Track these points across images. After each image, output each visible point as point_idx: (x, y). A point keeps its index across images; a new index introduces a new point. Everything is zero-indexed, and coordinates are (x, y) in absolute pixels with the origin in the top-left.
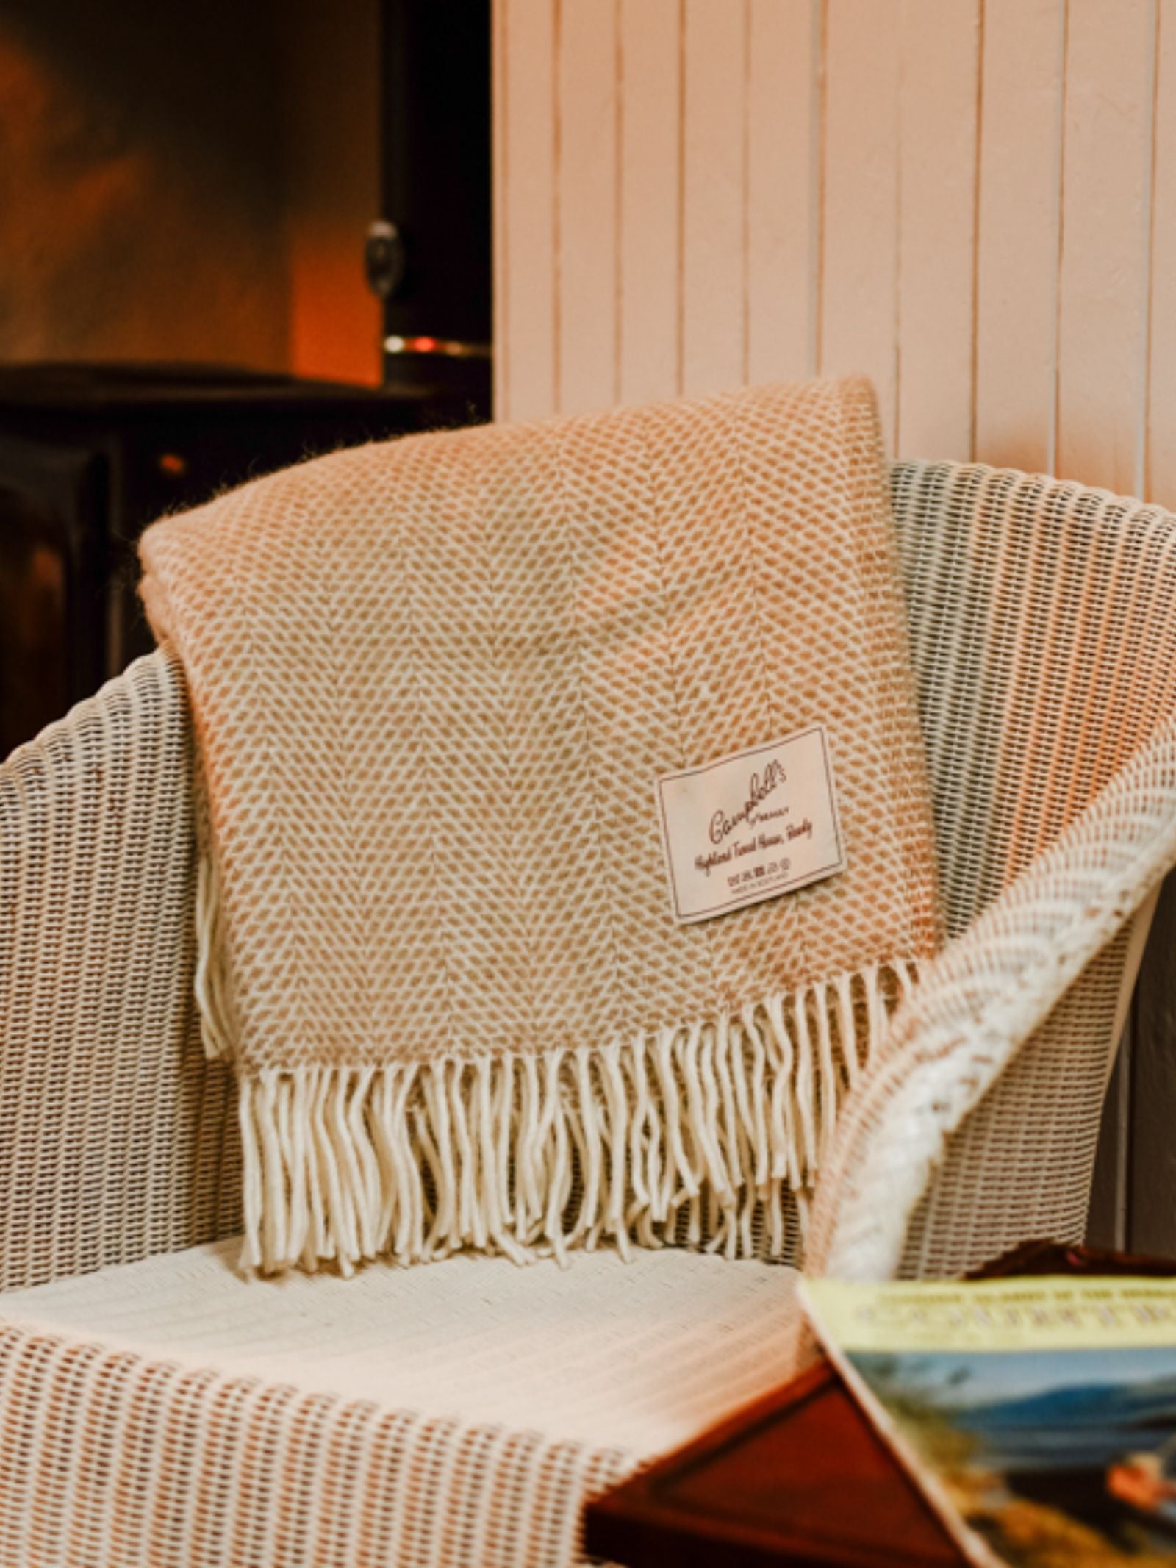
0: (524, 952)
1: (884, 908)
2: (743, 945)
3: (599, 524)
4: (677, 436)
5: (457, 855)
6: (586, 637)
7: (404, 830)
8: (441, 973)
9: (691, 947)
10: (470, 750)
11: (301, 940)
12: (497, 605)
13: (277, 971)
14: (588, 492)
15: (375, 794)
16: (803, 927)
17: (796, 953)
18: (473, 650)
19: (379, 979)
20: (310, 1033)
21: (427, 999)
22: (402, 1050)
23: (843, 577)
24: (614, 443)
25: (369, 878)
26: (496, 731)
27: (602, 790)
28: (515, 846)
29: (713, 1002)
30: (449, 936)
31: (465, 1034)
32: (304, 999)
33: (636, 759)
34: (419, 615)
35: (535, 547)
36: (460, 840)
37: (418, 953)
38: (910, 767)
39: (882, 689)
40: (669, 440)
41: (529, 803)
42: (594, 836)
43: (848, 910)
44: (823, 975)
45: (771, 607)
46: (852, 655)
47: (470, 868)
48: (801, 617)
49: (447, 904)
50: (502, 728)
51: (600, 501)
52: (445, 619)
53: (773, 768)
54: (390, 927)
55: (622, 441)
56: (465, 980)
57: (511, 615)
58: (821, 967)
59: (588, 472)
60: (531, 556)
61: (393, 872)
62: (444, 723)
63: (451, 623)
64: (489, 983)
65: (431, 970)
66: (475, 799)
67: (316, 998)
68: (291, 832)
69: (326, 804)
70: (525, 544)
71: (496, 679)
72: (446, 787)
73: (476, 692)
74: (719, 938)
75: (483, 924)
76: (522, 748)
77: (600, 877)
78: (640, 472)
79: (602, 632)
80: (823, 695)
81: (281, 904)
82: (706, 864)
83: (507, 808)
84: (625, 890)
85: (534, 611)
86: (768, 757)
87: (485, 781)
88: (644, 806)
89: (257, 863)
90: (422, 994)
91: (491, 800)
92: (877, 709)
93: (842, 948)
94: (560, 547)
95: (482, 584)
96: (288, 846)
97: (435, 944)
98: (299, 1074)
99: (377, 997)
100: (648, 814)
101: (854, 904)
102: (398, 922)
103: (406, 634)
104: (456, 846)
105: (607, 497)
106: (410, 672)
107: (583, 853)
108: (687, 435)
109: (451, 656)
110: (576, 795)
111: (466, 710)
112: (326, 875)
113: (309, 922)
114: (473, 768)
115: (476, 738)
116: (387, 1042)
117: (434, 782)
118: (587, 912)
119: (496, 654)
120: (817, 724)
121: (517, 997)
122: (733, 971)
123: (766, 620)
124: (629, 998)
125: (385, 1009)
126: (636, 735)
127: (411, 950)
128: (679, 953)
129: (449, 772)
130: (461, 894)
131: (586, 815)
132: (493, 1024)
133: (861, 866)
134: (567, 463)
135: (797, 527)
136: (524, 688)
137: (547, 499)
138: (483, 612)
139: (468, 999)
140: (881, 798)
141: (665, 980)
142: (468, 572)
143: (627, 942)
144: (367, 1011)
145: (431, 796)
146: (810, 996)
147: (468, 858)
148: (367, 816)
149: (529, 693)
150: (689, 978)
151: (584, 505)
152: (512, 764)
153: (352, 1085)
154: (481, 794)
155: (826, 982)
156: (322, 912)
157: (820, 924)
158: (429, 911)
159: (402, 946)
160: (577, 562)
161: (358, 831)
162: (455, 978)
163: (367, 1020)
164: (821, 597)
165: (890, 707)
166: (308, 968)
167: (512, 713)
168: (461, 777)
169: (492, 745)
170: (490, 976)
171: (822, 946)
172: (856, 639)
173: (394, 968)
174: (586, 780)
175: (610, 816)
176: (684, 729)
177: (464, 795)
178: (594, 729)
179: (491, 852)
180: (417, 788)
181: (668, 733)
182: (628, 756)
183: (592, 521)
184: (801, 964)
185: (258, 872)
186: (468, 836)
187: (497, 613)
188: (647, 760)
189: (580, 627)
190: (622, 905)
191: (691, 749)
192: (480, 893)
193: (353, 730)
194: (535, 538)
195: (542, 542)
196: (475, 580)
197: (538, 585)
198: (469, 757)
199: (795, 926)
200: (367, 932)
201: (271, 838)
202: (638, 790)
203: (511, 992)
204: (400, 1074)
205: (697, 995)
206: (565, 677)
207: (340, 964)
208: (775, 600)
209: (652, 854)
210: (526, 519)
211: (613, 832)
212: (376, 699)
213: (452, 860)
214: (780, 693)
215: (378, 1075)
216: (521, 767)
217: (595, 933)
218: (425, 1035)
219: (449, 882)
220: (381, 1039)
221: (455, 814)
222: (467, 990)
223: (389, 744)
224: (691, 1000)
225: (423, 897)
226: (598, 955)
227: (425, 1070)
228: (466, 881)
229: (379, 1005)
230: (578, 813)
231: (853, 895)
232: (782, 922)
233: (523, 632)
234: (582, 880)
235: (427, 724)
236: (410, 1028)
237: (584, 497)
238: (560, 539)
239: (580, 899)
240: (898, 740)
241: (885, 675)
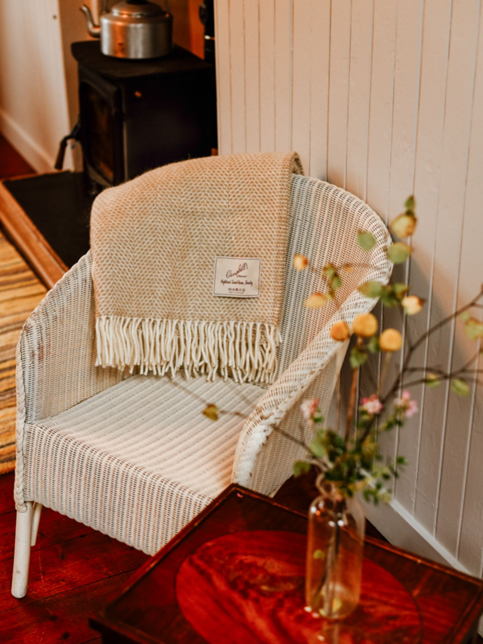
0: (174, 293)
1: (266, 310)
2: (229, 306)
3: (214, 184)
4: (238, 166)
5: (162, 266)
6: (206, 214)
7: (149, 258)
8: (152, 296)
9: (215, 302)
10: (169, 239)
11: (115, 284)
12: (181, 201)
13: (108, 290)
14: (212, 175)
15: (142, 247)
16: (245, 307)
17: (241, 313)
18: (174, 213)
19: (135, 296)
20: (115, 308)
21: (147, 302)
22: (138, 314)
23: (274, 221)
24: (222, 163)
25: (137, 269)
26: (177, 235)
27: (202, 256)
28: (177, 265)
29: (218, 318)
30: (157, 287)
31: (155, 312)
32: (114, 299)
33: (212, 251)
34: (159, 202)
35: (195, 187)
36: (164, 262)
37: (147, 290)
38: (280, 276)
39: (278, 254)
40: (236, 166)
41: (182, 255)
42: (197, 267)
43: (257, 307)
44: (247, 320)
45: (254, 223)
46: (272, 243)
47: (165, 269)
48: (261, 228)
49: (157, 278)
50: (178, 234)
51: (215, 178)
52: (166, 203)
53: (245, 264)
54: (141, 282)
55: (224, 163)
56: (158, 299)
57: (186, 204)
58: (247, 319)
59: (213, 169)
60: (194, 189)
61: (144, 268)
62: (163, 231)
63: (168, 205)
64: (164, 300)
65: (150, 295)
66: (169, 252)
67: (117, 299)
68: (115, 256)
69: (127, 249)
70: (193, 185)
71: (179, 221)
72: (162, 248)
73: (173, 224)
74: (223, 302)
75: (166, 285)
76: (183, 240)
77: (196, 278)
78: (227, 173)
79: (210, 214)
80: (263, 251)
81: (110, 274)
82: (224, 282)
83: (177, 255)
84: (202, 283)
85: (193, 204)
86: (245, 261)
87: (172, 248)
88: (212, 263)
89: (104, 263)
90: (146, 301)
91: (173, 253)
92: (275, 259)
93: (253, 316)
94: (202, 188)
95: (178, 195)
96: (114, 259)
97: (152, 288)
98: (111, 318)
99: (134, 300)
100: (212, 265)
101: (259, 306)
102: (143, 281)
103: (155, 206)
104: (162, 263)
105: (217, 177)
106: (155, 217)
107: (194, 271)
108: (241, 166)
109: (167, 213)
110: (195, 255)
111: (169, 228)
112: (124, 267)
113: (118, 279)
114: (169, 244)
115: (171, 236)
116: (135, 312)
117: (159, 246)
118: (191, 286)
119: (180, 214)
120: (260, 258)
121: (170, 305)
122: (224, 312)
123: (253, 226)
124: (197, 311)
125: (136, 304)
126: (214, 244)
127: (146, 289)
128: (212, 303)
129: (163, 244)
130: (161, 276)
131: (197, 261)
132: (163, 311)
133: (263, 297)
134: (208, 166)
135: (265, 204)
136: (187, 224)
137: (201, 175)
138: (177, 203)
139: (158, 303)
140: (271, 282)
141: (207, 309)
142: (175, 192)
143: (200, 297)
144: (131, 304)
145: (157, 250)
146: (242, 324)
147: (165, 267)
148: (139, 253)
149: (188, 226)
150: (213, 310)
151: (210, 178)
152: (180, 244)
153: (124, 322)
154: (170, 251)
155: (247, 323)
156: (122, 277)
157: (249, 308)
158: (152, 279)
159: (143, 287)
160: (206, 193)
161: (136, 257)
162: (156, 297)
163: (131, 306)
164: (268, 225)
165: (278, 259)
166: (116, 291)
167: (182, 231)
168: (166, 246)
169: (175, 238)
170: (164, 298)
171: (248, 313)
172: (274, 239)
173: (140, 293)
174: (198, 252)
175: (202, 263)
176: (226, 246)
177: (166, 250)
178: (203, 239)
179: (171, 266)
180: (154, 247)
181: (222, 246)
182: (210, 249)
183: (212, 182)
184: (242, 316)
185: (104, 265)
186: (165, 261)
187: (181, 203)
188: (215, 251)
189: (205, 211)
190: (200, 286)
191: (226, 252)
192: (166, 277)
193: (137, 230)
194: (196, 184)
195: (198, 185)
196: (176, 194)
197: (195, 197)
198: (169, 241)
199: (243, 306)
200: (134, 283)
201: (108, 257)
202: (211, 258)
203: (169, 303)
204: (137, 320)
205: (214, 315)
206: (198, 224)
207: (125, 291)
208: (256, 221)
209: (211, 276)
210: (194, 179)
211: (202, 267)
212: (145, 223)
213: (160, 267)
214: (252, 246)
215: (131, 320)
216: (182, 245)
217: (192, 292)
218: (145, 311)
219: (159, 273)
220: (133, 311)
221: (163, 255)
222: (158, 301)
223: (148, 235)
224: (212, 316)
225: (151, 276)
226: (191, 298)
227: (144, 320)
228: (163, 273)
229: (134, 302)
230: (195, 260)
231: (259, 304)
232: (240, 304)
233: (189, 209)
234: (192, 278)
235: (159, 230)
236: (142, 309)
237: (210, 176)
238: (202, 186)
239: (190, 282)
240: (279, 268)
241: (279, 250)
